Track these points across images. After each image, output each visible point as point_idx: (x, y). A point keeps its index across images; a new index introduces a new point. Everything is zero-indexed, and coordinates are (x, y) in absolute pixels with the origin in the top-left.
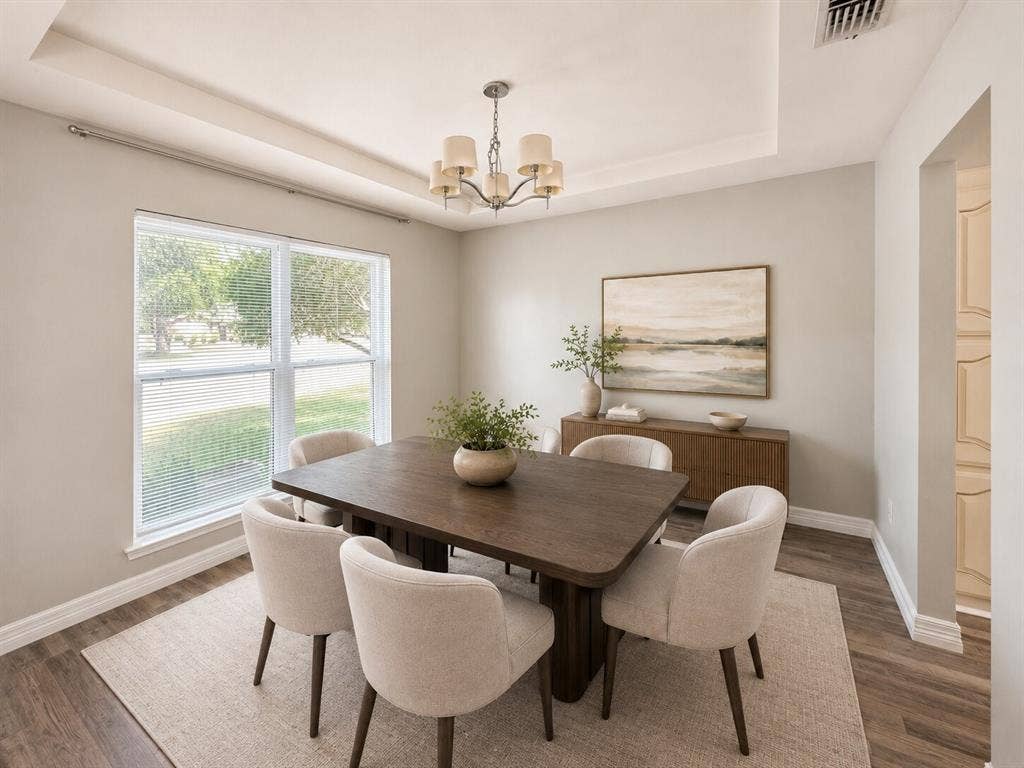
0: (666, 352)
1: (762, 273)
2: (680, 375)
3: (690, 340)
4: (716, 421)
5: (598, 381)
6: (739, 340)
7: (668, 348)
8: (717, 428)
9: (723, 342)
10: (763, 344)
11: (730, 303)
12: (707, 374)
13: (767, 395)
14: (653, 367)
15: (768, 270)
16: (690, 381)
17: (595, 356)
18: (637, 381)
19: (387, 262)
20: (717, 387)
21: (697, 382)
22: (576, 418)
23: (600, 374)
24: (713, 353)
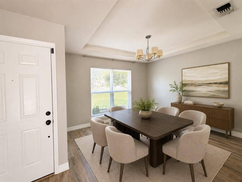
0: (199, 86)
1: (227, 65)
2: (203, 92)
3: (205, 83)
4: (215, 105)
5: (181, 94)
6: (220, 82)
7: (200, 85)
8: (215, 107)
9: (216, 83)
10: (228, 83)
11: (217, 73)
12: (210, 91)
13: (229, 98)
14: (196, 90)
15: (229, 64)
16: (206, 94)
17: (180, 88)
18: (191, 94)
19: (130, 71)
20: (214, 95)
21: (208, 94)
22: (176, 103)
23: (181, 92)
24: (212, 86)
